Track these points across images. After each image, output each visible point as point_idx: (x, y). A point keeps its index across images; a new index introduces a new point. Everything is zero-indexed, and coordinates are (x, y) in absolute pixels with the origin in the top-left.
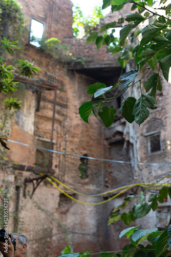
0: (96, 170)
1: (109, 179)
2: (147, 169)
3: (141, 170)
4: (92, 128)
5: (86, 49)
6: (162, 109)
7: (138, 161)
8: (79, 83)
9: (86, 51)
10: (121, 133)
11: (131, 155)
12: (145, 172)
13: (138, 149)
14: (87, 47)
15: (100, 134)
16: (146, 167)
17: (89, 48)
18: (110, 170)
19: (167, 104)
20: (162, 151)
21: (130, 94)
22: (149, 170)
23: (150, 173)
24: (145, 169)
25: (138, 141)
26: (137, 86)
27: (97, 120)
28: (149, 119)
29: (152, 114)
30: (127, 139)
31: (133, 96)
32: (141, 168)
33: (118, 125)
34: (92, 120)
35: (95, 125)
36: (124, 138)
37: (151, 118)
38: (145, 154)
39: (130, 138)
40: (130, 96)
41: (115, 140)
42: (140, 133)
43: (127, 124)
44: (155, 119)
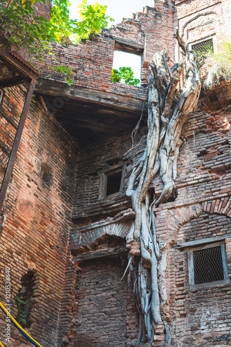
0: (47, 312)
1: (70, 339)
2: (186, 320)
3: (168, 320)
4: (51, 221)
5: (71, 63)
6: (229, 196)
7: (161, 300)
9: (72, 67)
10: (121, 241)
11: (144, 285)
12: (180, 326)
13: (163, 274)
14: (74, 61)
15: (63, 238)
16: (184, 315)
17: (79, 64)
18: (74, 320)
21: (151, 161)
22: (190, 322)
23: (193, 329)
24: (178, 320)
25: (164, 257)
26: (169, 149)
27: (62, 210)
28: (193, 213)
29: (201, 203)
30: (134, 250)
31: (157, 167)
32: (168, 316)
33: (111, 224)
34: (54, 206)
35: (58, 217)
36: (129, 249)
37: (198, 211)
38: (182, 285)
39: (143, 249)
40: (151, 165)
41: (95, 254)
42: (170, 241)
43: (137, 220)
44: (208, 214)
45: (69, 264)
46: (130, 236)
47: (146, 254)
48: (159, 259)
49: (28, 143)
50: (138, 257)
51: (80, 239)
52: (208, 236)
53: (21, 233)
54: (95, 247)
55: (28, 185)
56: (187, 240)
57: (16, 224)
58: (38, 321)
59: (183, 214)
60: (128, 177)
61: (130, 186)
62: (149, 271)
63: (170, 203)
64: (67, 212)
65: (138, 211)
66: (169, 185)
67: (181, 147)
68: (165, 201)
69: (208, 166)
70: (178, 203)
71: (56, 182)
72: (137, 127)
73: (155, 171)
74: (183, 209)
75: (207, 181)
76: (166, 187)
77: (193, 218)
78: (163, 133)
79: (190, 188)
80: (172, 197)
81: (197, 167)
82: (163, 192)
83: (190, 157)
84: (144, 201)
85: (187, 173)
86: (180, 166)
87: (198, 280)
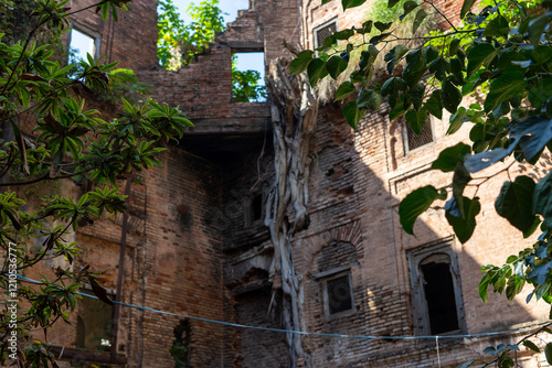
0: (207, 354)
2: (323, 350)
3: (309, 352)
4: (198, 262)
5: (185, 92)
6: (353, 222)
8: (171, 164)
9: (186, 97)
10: (263, 273)
11: (287, 319)
12: (319, 356)
13: (302, 307)
14: (189, 89)
15: (216, 275)
16: (321, 346)
17: (194, 91)
18: (237, 355)
19: (364, 211)
20: (354, 311)
21: (282, 188)
22: (327, 351)
23: (329, 358)
24: (317, 350)
25: (302, 289)
26: (297, 173)
27: (208, 245)
28: (324, 242)
29: (330, 230)
30: (276, 285)
31: (288, 193)
32: (309, 347)
33: (256, 255)
34: (199, 246)
35: (205, 256)
36: (272, 284)
37: (328, 239)
38: (318, 316)
39: (284, 283)
40: (282, 193)
41: (248, 287)
42: (306, 272)
43: (276, 252)
44: (337, 242)
45: (226, 300)
46: (272, 270)
47: (287, 289)
48: (298, 292)
49: (158, 193)
50: (280, 291)
52: (338, 266)
53: (166, 288)
54: (246, 280)
55: (165, 238)
56: (321, 271)
57: (158, 282)
58: (199, 365)
59: (316, 242)
60: (266, 202)
61: (268, 215)
62: (291, 301)
63: (304, 231)
64: (216, 247)
65: (276, 243)
66: (301, 212)
67: (311, 166)
68: (299, 230)
69: (335, 187)
70: (311, 231)
71: (197, 218)
72: (262, 154)
73: (287, 198)
74: (316, 237)
75: (335, 205)
76: (298, 215)
77: (324, 247)
78: (289, 155)
79: (321, 214)
80: (305, 224)
81: (326, 189)
82: (295, 220)
83: (320, 178)
84: (281, 230)
85: (318, 196)
86: (311, 188)
87: (333, 310)
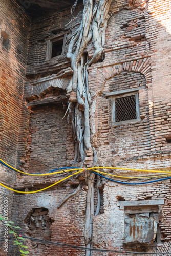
0: (8, 142)
1: (26, 161)
2: (108, 146)
3: (96, 147)
4: (10, 76)
6: (143, 58)
7: (91, 133)
10: (62, 91)
11: (79, 123)
12: (105, 151)
13: (93, 115)
15: (20, 89)
16: (107, 143)
18: (28, 148)
19: (154, 51)
20: (139, 120)
21: (86, 31)
22: (112, 148)
23: (113, 153)
24: (103, 146)
25: (94, 102)
26: (99, 22)
27: (18, 68)
28: (116, 71)
29: (122, 63)
30: (72, 98)
31: (90, 36)
32: (96, 144)
33: (55, 79)
34: (12, 65)
35: (15, 73)
36: (69, 97)
37: (120, 69)
38: (107, 123)
39: (79, 97)
40: (85, 34)
41: (43, 101)
42: (98, 91)
43: (74, 76)
44: (126, 72)
45: (24, 108)
46: (69, 88)
47: (81, 101)
48: (90, 104)
50: (75, 103)
51: (31, 90)
52: (126, 88)
54: (43, 96)
56: (111, 91)
58: (2, 148)
59: (109, 71)
60: (68, 43)
61: (70, 50)
62: (83, 113)
63: (99, 64)
64: (22, 70)
65: (75, 69)
66: (99, 50)
67: (109, 21)
68: (95, 62)
69: (129, 35)
70: (105, 63)
71: (13, 46)
72: (75, 4)
73: (88, 39)
74: (109, 67)
75: (128, 47)
76: (97, 51)
77: (116, 74)
78: (95, 9)
79: (115, 52)
80: (101, 59)
81: (120, 37)
82: (94, 55)
83: (115, 29)
84: (80, 62)
85: (113, 41)
86: (108, 35)
87: (118, 119)
